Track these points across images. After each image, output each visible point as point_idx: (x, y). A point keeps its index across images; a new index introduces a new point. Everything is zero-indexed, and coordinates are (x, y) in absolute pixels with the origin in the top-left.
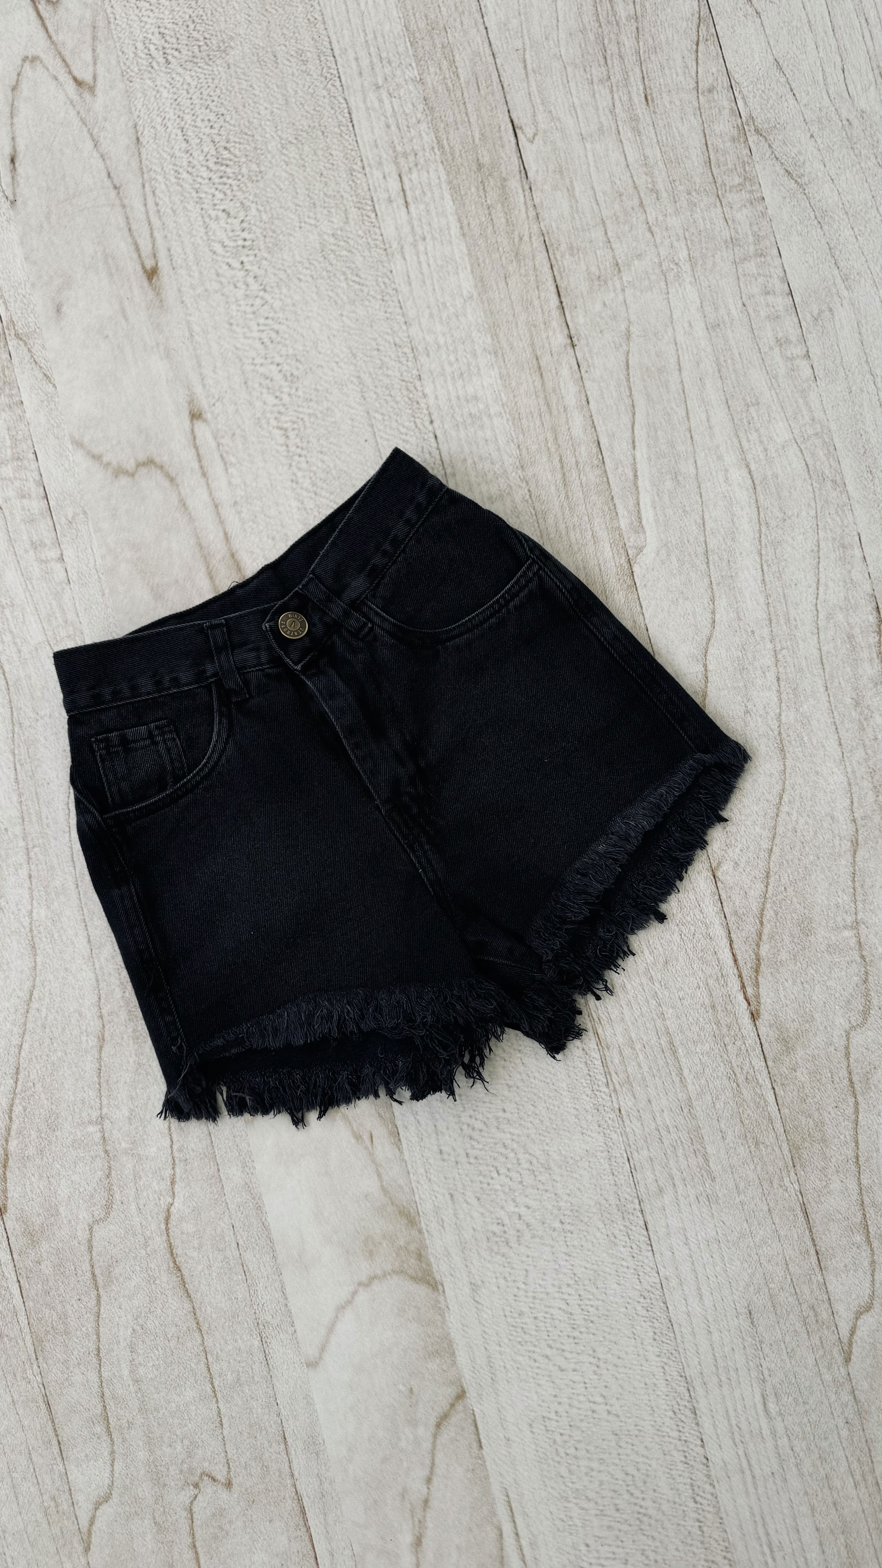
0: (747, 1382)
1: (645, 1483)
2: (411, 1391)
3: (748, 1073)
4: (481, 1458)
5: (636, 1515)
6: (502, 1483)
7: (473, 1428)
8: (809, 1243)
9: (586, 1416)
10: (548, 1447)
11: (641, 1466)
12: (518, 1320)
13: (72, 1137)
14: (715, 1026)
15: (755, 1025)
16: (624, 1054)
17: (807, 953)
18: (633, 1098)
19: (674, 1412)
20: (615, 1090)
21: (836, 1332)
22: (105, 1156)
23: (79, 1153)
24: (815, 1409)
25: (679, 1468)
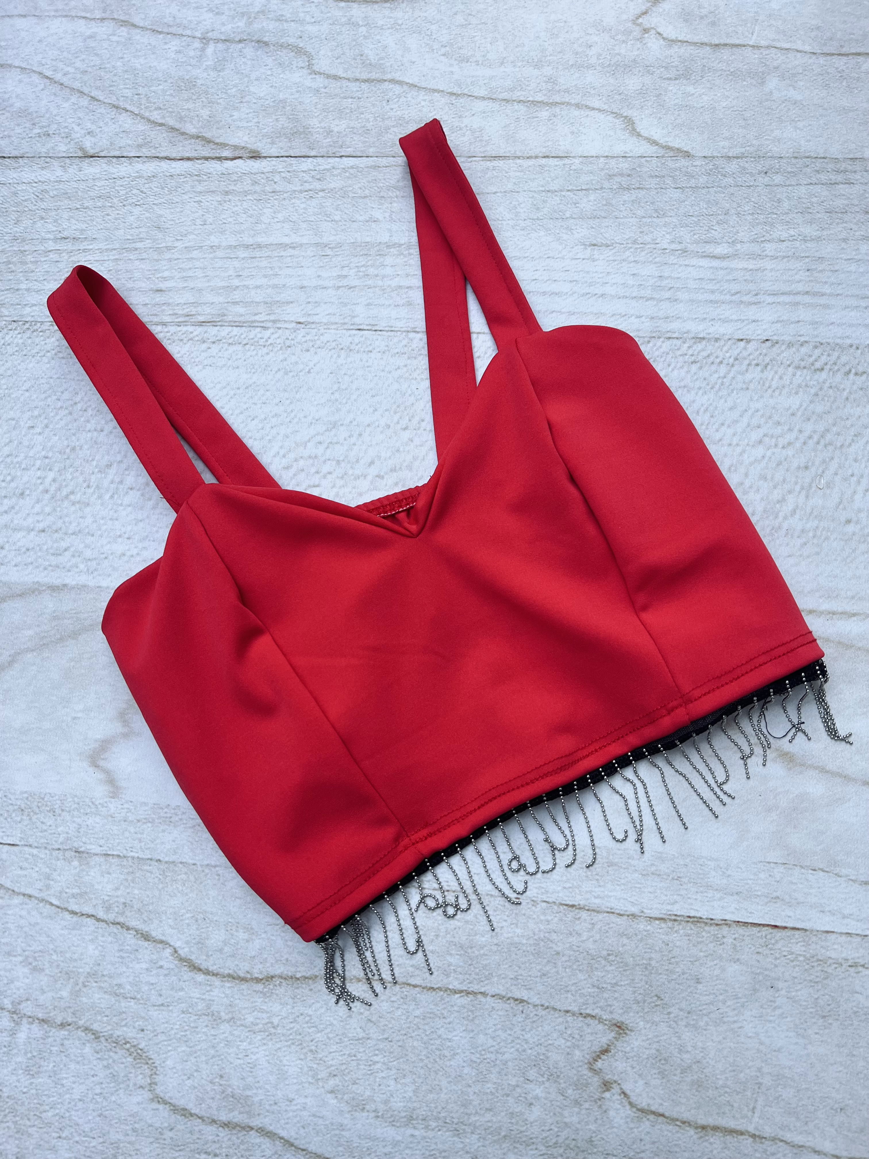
0: (680, 270)
3: (313, 177)
8: (531, 162)
13: (21, 1072)
14: (249, 197)
15: (265, 157)
16: (237, 300)
17: (213, 90)
18: (291, 305)
19: (692, 363)
20: (274, 322)
21: (648, 159)
22: (68, 1030)
23: (46, 1071)
24: (738, 204)
25: (771, 377)
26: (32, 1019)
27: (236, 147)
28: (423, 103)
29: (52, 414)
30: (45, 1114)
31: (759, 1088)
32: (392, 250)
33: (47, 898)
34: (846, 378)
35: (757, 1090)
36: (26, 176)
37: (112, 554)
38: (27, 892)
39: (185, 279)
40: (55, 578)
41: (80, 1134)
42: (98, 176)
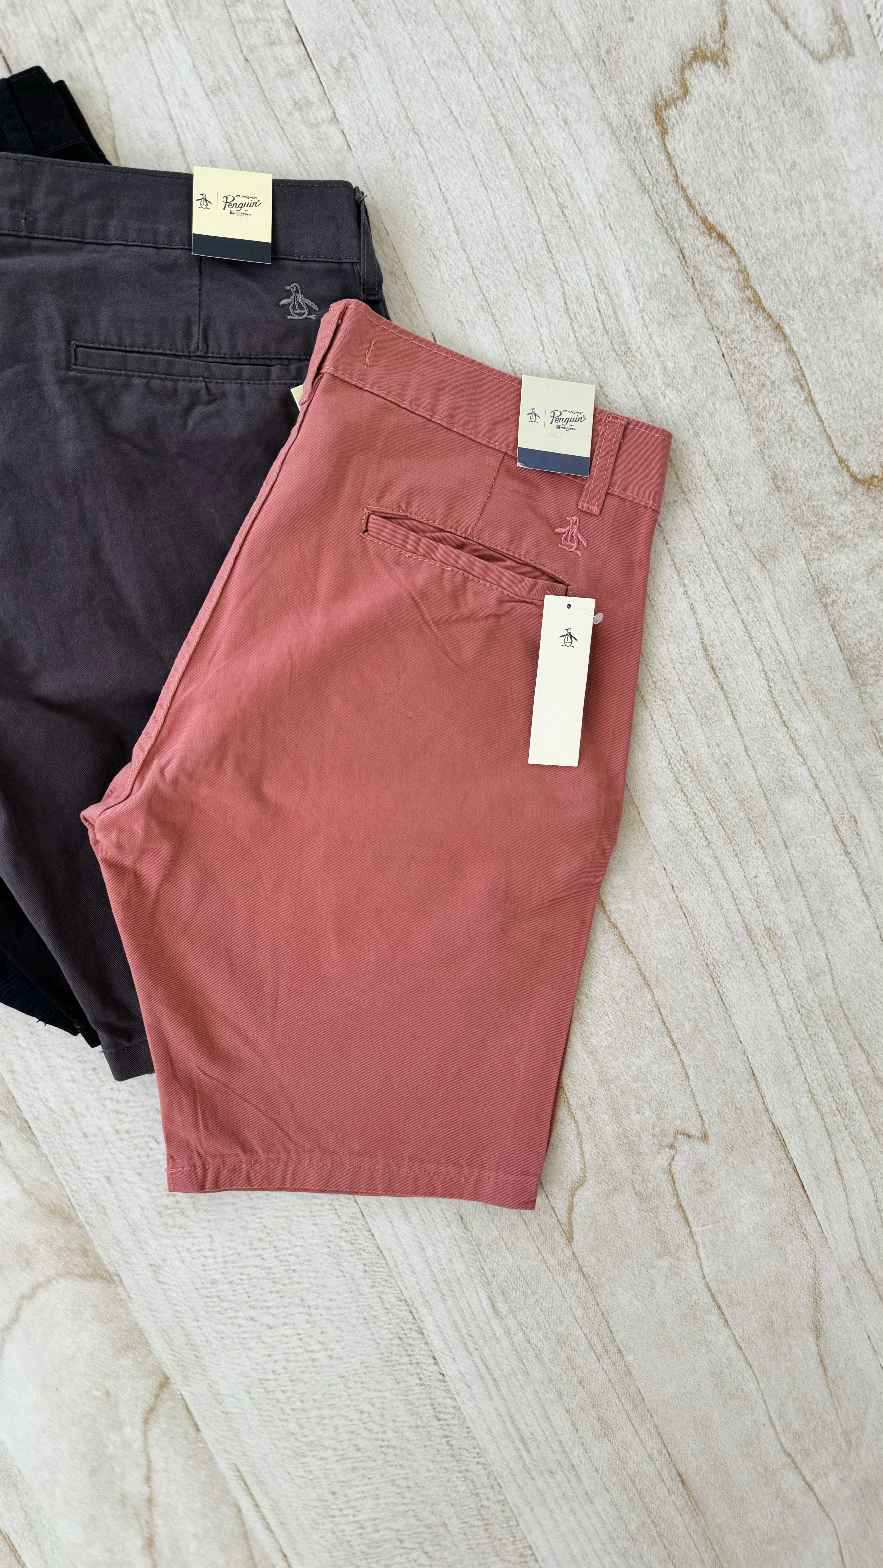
1: (383, 1416)
2: (107, 1393)
4: (202, 1441)
5: (379, 1450)
6: (229, 1459)
7: (185, 1413)
9: (306, 1367)
10: (272, 1408)
11: (375, 1401)
12: (212, 1290)
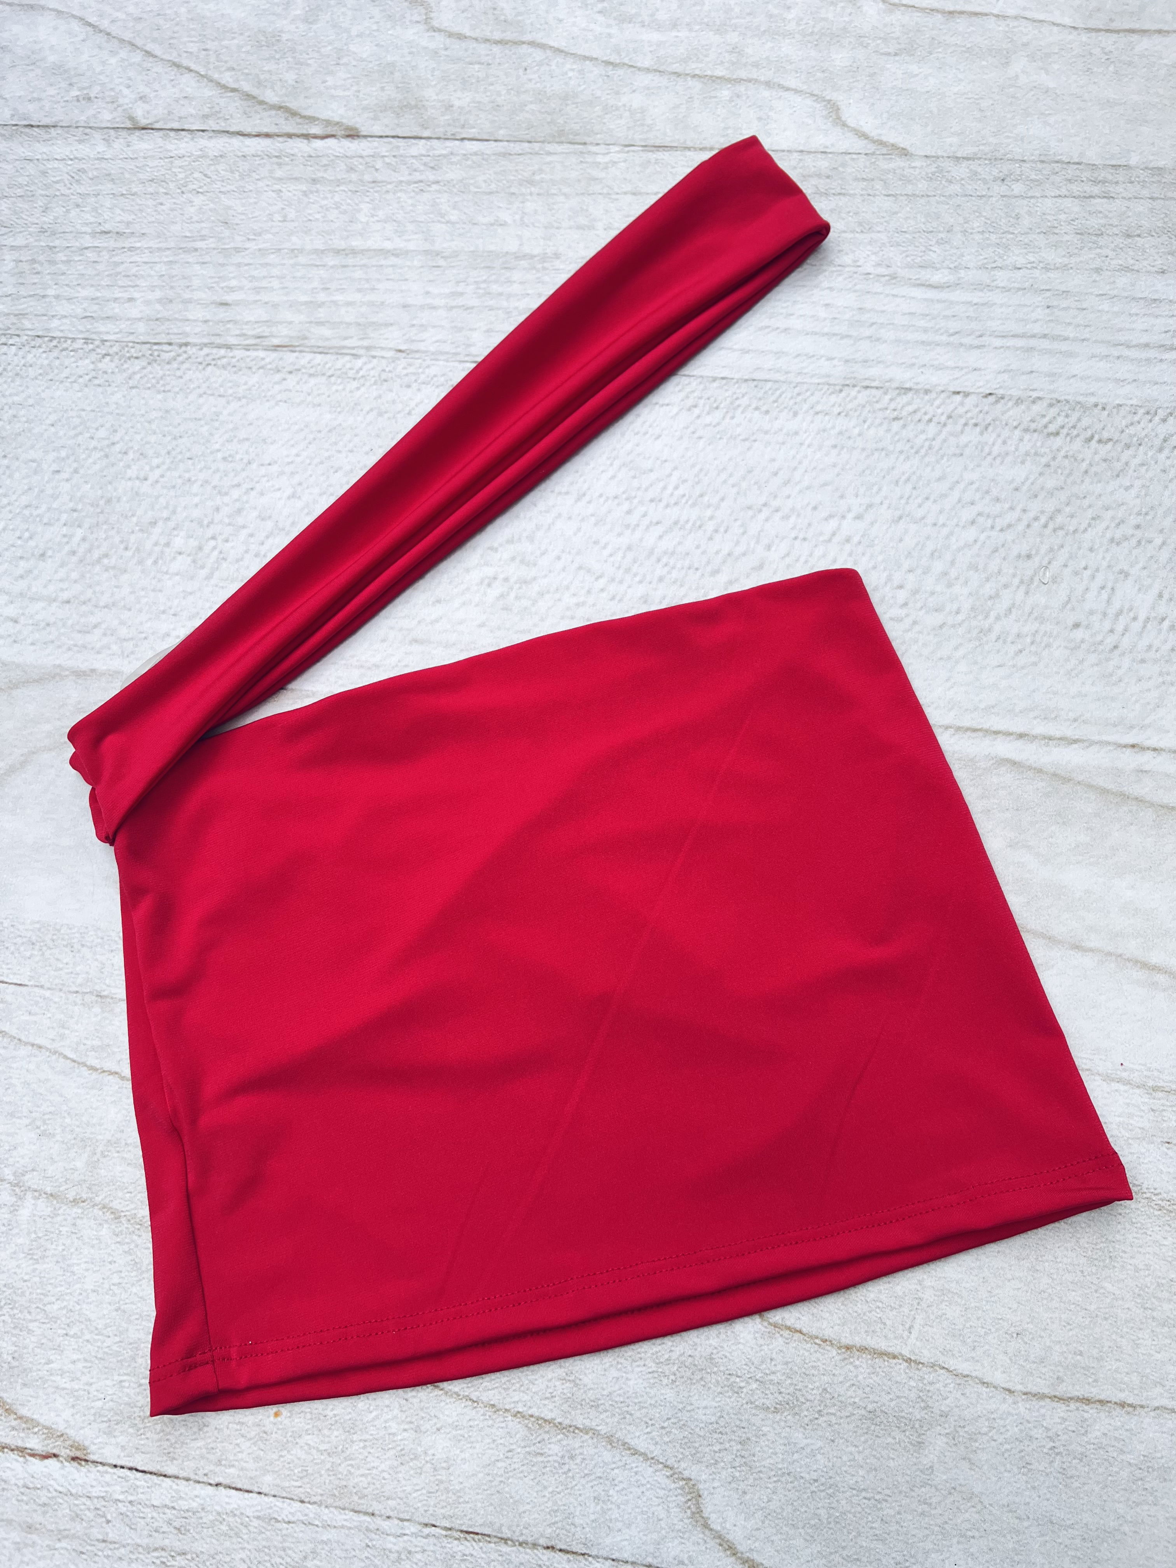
0: (885, 301)
3: (425, 164)
13: (22, 1255)
14: (342, 188)
15: (365, 137)
16: (322, 320)
17: (301, 48)
18: (390, 328)
19: (895, 419)
20: (368, 348)
21: (854, 156)
22: (82, 1208)
23: (54, 1255)
24: (965, 218)
25: (992, 440)
26: (39, 1193)
27: (328, 123)
28: (571, 74)
29: (84, 456)
30: (49, 1306)
31: (918, 1304)
32: (522, 262)
33: (61, 1050)
34: (1087, 446)
35: (916, 1306)
36: (59, 150)
37: (153, 634)
38: (36, 1042)
39: (257, 290)
40: (82, 662)
41: (92, 1332)
42: (150, 153)
